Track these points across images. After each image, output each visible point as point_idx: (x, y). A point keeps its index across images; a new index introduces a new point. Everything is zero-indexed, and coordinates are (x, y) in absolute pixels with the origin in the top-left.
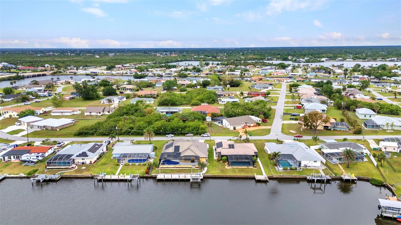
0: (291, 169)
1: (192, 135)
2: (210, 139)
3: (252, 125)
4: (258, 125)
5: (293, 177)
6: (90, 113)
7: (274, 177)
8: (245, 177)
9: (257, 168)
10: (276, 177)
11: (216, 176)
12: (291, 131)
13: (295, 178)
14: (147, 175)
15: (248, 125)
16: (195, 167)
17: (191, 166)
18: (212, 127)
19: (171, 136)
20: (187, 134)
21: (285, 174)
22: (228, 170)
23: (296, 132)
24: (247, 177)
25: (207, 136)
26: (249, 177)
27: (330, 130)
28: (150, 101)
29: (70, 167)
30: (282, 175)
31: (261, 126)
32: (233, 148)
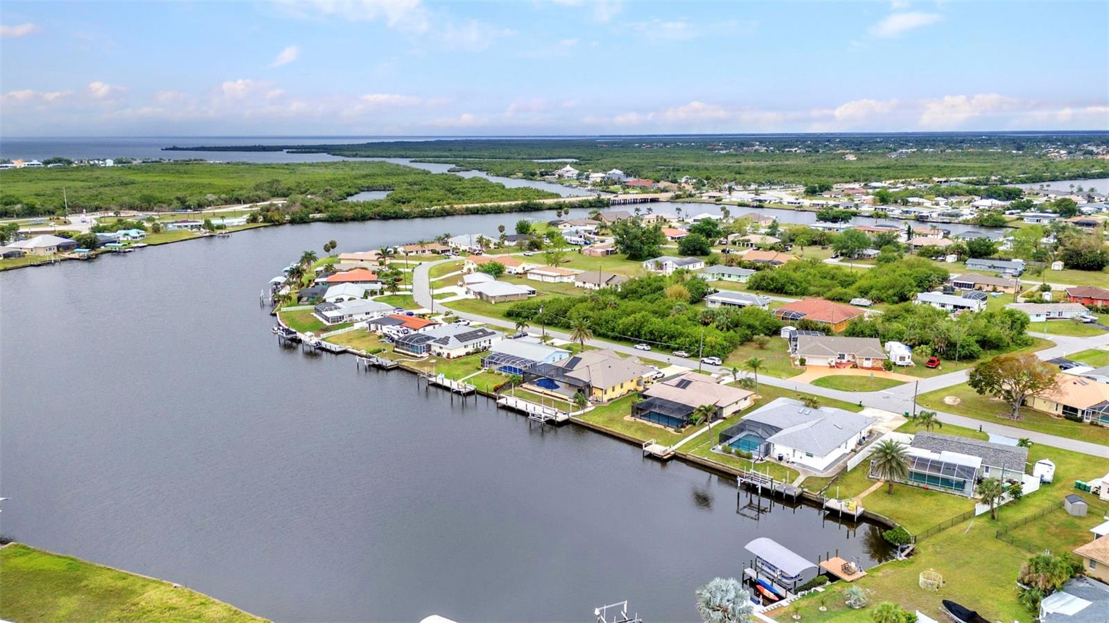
0: (738, 454)
1: (686, 355)
2: (698, 369)
3: (869, 364)
4: (885, 369)
6: (584, 283)
7: (688, 457)
9: (679, 434)
10: (692, 458)
11: (588, 426)
12: (948, 398)
14: (494, 394)
17: (567, 398)
19: (642, 348)
20: (678, 349)
21: (714, 458)
22: (622, 421)
23: (956, 404)
25: (712, 364)
27: (1080, 420)
28: (740, 276)
29: (419, 356)
30: (706, 458)
31: (894, 372)
32: (684, 387)
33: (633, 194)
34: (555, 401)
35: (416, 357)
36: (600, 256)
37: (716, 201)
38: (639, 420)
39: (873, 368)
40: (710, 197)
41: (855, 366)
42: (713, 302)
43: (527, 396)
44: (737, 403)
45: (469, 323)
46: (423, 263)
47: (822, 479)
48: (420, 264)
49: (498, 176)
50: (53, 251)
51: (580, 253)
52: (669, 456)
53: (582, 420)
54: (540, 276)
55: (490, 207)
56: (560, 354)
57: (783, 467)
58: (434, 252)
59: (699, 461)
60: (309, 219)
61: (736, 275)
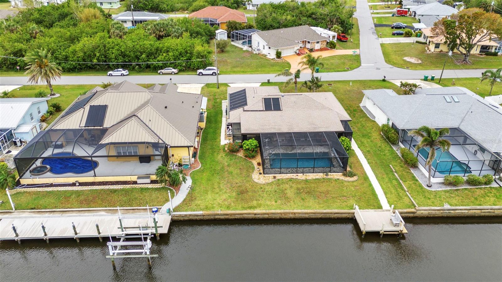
0: (472, 182)
1: (175, 71)
2: (216, 82)
3: (317, 46)
4: (331, 48)
5: (483, 214)
7: (419, 213)
8: (320, 216)
9: (355, 178)
10: (425, 213)
11: (217, 217)
12: (407, 59)
13: (493, 214)
15: (309, 46)
16: (148, 181)
17: (134, 178)
18: (228, 52)
19: (119, 73)
20: (162, 68)
21: (454, 201)
22: (262, 188)
23: (420, 62)
24: (328, 216)
25: (212, 75)
26: (333, 216)
27: (495, 54)
30: (447, 206)
32: (278, 108)
34: (115, 191)
38: (279, 176)
41: (310, 50)
43: (47, 201)
53: (201, 212)
56: (37, 106)
59: (439, 214)
61: (108, 3)
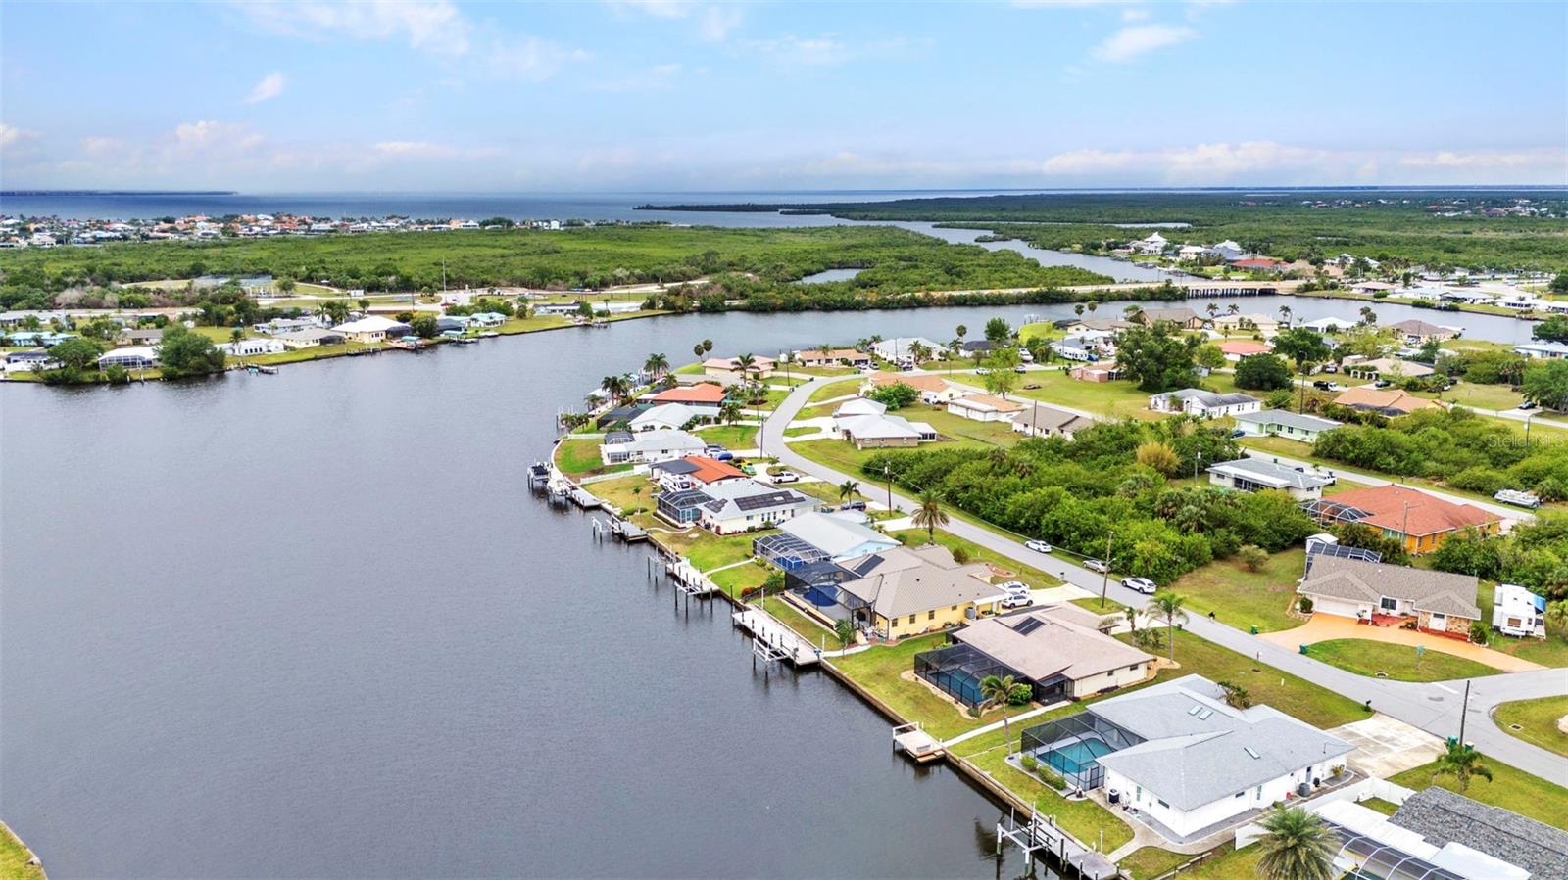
0: (1044, 775)
1: (1103, 568)
3: (1442, 624)
6: (1026, 425)
7: (962, 765)
9: (973, 718)
12: (1564, 720)
14: (739, 601)
19: (1036, 547)
20: (1091, 556)
21: (999, 776)
22: (897, 680)
25: (1138, 591)
28: (1307, 432)
29: (680, 525)
30: (987, 774)
31: (1489, 647)
32: (1025, 633)
33: (1237, 280)
34: (817, 627)
35: (677, 526)
36: (1097, 381)
37: (1375, 296)
38: (922, 681)
39: (1447, 635)
40: (1367, 290)
41: (1412, 627)
42: (1221, 476)
43: (781, 613)
44: (1110, 673)
45: (796, 479)
46: (816, 378)
47: (1173, 855)
48: (812, 380)
49: (1045, 248)
50: (381, 337)
51: (1067, 374)
52: (932, 757)
53: (834, 668)
54: (964, 410)
55: (986, 295)
56: (879, 546)
57: (1111, 816)
58: (845, 362)
59: (976, 774)
60: (724, 305)
61: (1303, 430)
